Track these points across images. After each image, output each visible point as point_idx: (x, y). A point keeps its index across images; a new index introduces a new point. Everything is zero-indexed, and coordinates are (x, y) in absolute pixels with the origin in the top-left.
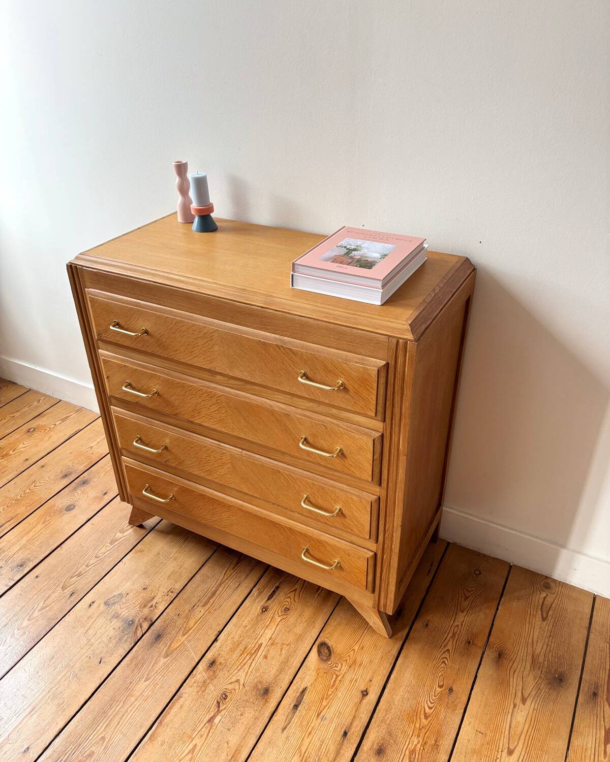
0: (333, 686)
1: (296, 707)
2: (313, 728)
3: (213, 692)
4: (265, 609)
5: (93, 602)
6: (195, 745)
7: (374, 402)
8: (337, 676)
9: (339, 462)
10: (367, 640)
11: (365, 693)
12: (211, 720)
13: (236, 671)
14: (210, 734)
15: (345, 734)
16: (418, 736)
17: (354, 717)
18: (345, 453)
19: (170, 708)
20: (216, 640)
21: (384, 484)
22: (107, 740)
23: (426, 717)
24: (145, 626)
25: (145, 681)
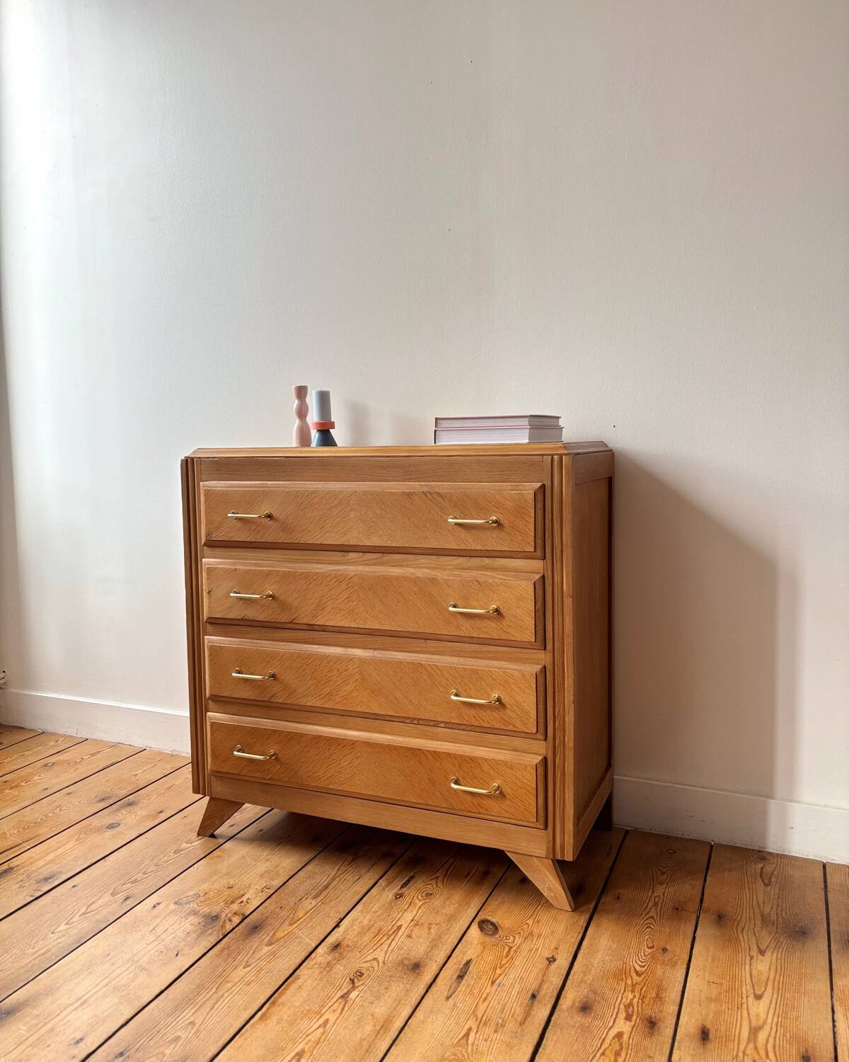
0: (507, 956)
1: (461, 977)
2: (488, 994)
3: (342, 970)
4: (399, 896)
5: (158, 904)
6: (327, 1020)
7: (533, 534)
8: (510, 948)
9: (495, 626)
10: (545, 916)
11: (551, 960)
12: (345, 997)
13: (372, 951)
14: (346, 1009)
15: (534, 996)
16: (633, 991)
17: (542, 981)
18: (502, 611)
19: (284, 989)
20: (337, 926)
21: (549, 646)
22: (197, 1025)
23: (638, 974)
24: (236, 920)
25: (244, 968)
